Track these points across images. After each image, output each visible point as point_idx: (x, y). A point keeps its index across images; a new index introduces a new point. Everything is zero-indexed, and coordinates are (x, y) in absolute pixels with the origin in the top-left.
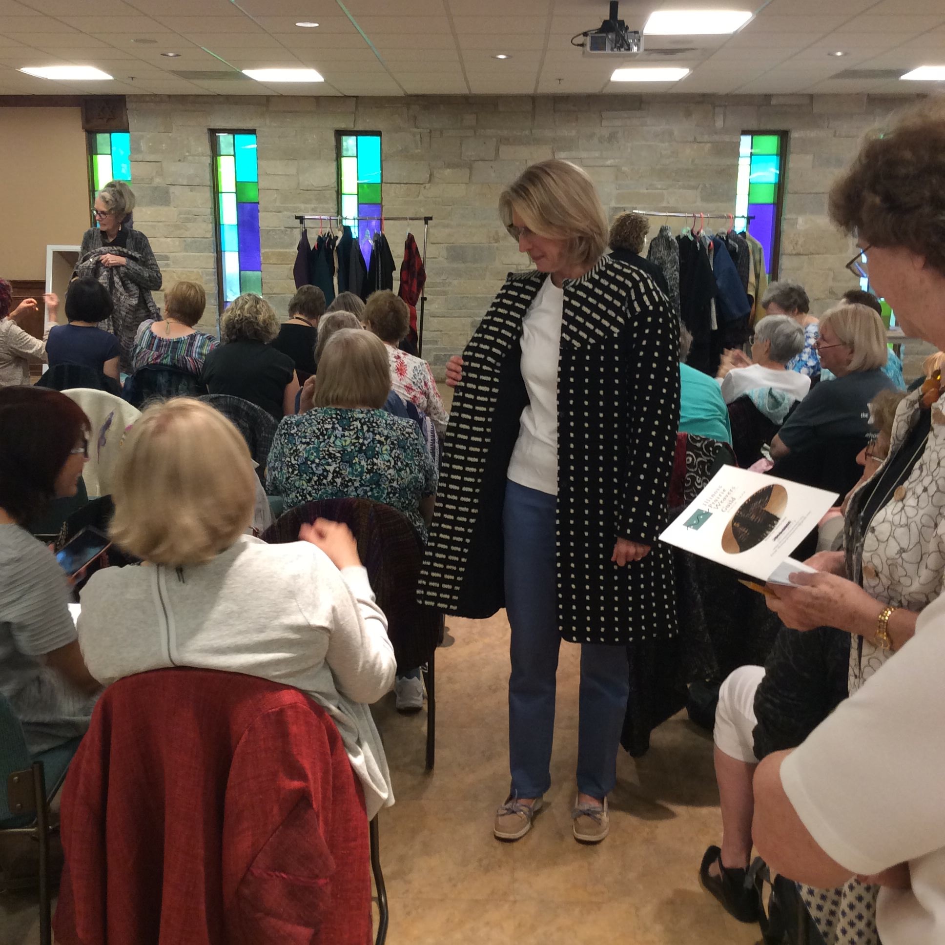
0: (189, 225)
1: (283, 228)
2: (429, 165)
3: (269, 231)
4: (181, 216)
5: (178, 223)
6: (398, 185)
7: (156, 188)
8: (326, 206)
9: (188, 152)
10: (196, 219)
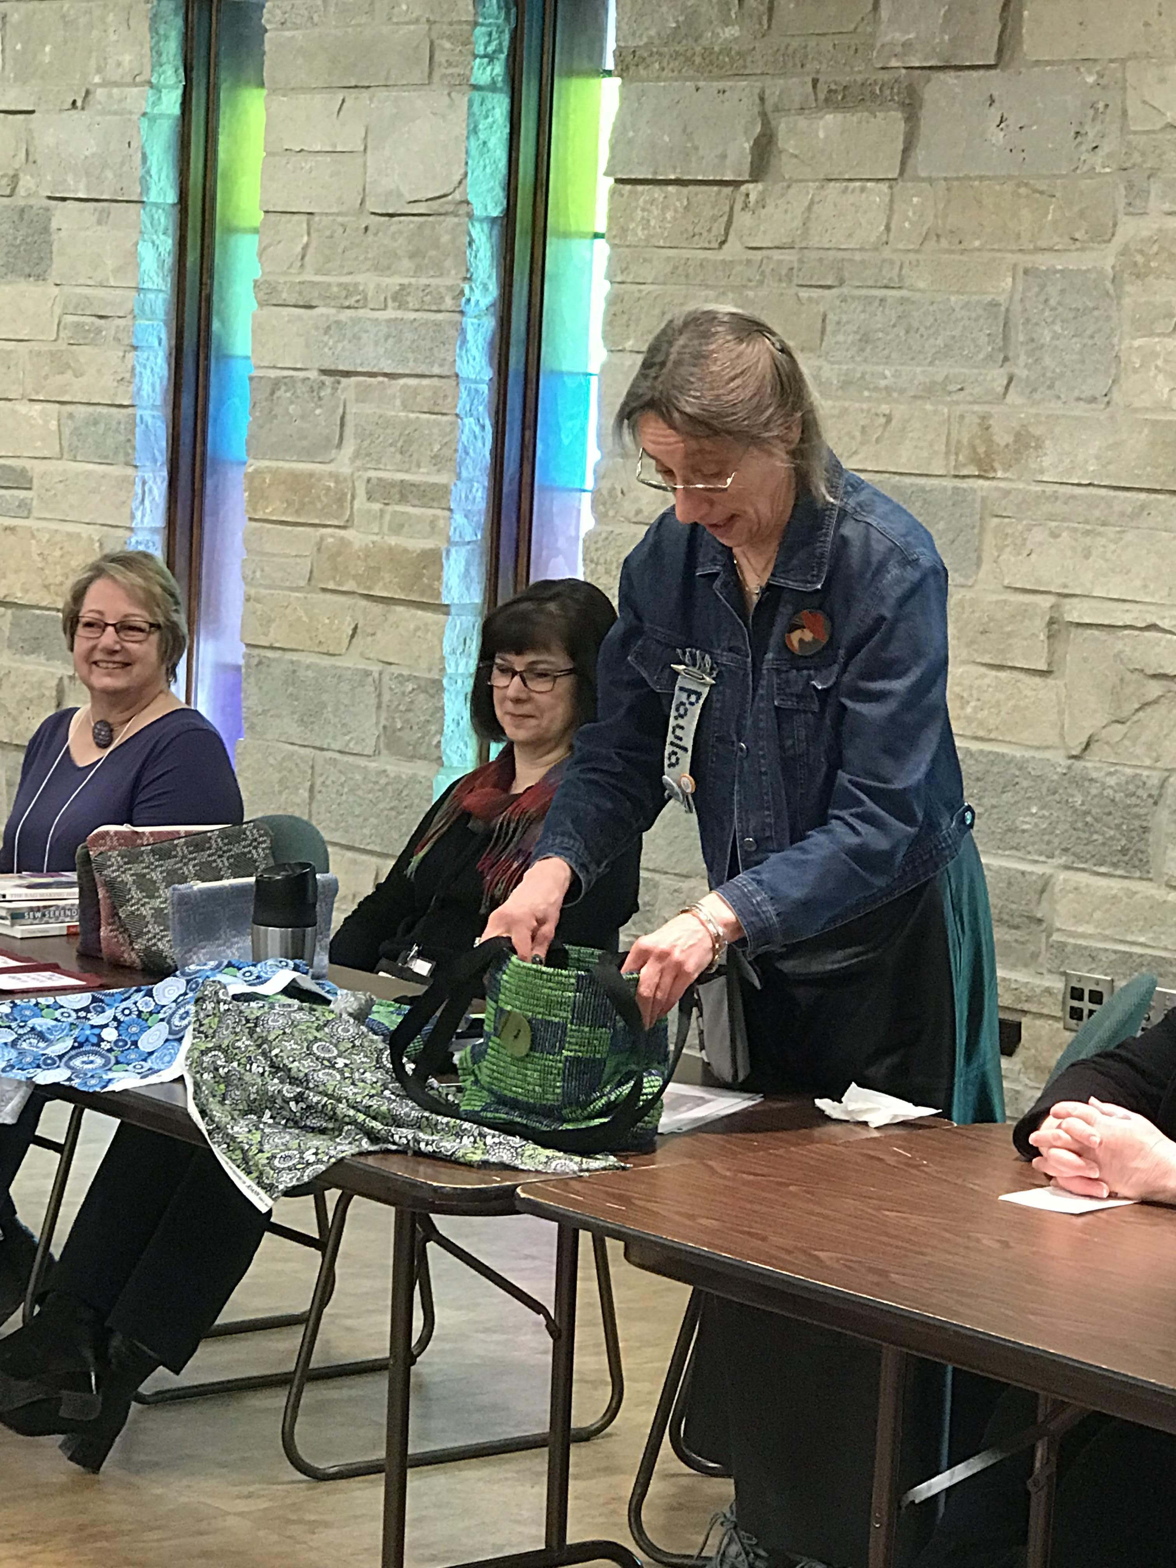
0: (85, 353)
1: (313, 375)
2: (762, 99)
3: (276, 384)
4: (69, 319)
5: (62, 345)
6: (657, 192)
7: (23, 210)
8: (434, 282)
9: (99, 70)
10: (99, 331)
